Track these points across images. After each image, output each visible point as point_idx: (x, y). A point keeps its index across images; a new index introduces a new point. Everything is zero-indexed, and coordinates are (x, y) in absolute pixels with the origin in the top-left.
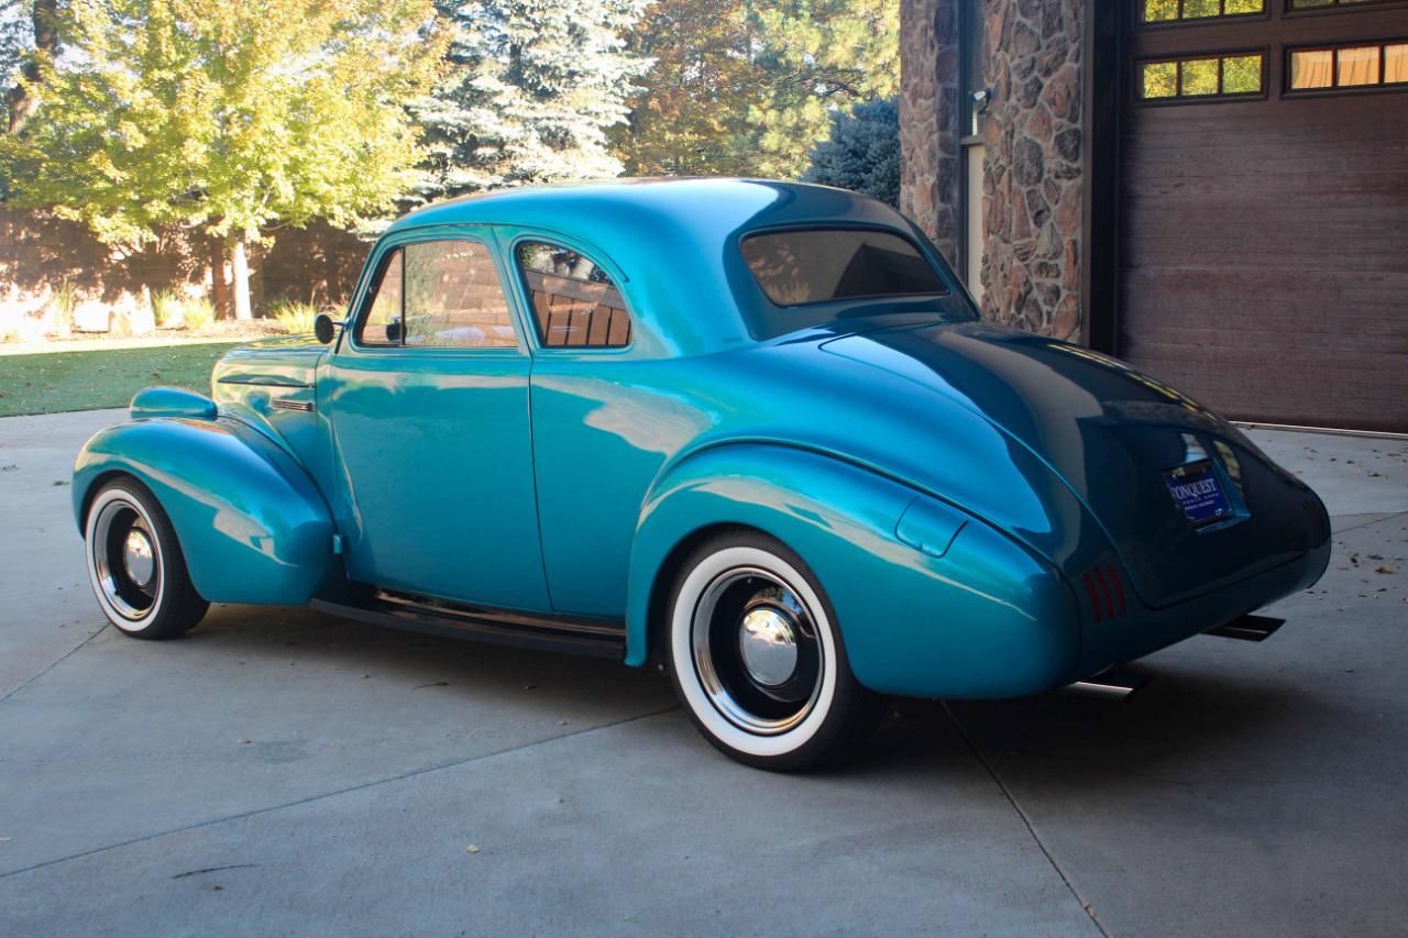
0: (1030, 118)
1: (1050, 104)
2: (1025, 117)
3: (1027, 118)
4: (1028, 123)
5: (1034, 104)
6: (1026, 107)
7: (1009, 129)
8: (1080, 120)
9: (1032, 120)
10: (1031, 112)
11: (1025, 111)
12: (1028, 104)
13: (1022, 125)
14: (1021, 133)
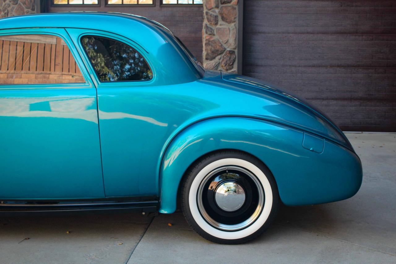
0: (15, 8)
1: (23, 4)
2: (13, 8)
3: (14, 8)
4: (14, 10)
5: (17, 3)
6: (13, 4)
7: (6, 11)
8: (36, 10)
9: (16, 9)
10: (16, 6)
11: (13, 6)
12: (15, 3)
13: (12, 11)
14: (12, 13)
